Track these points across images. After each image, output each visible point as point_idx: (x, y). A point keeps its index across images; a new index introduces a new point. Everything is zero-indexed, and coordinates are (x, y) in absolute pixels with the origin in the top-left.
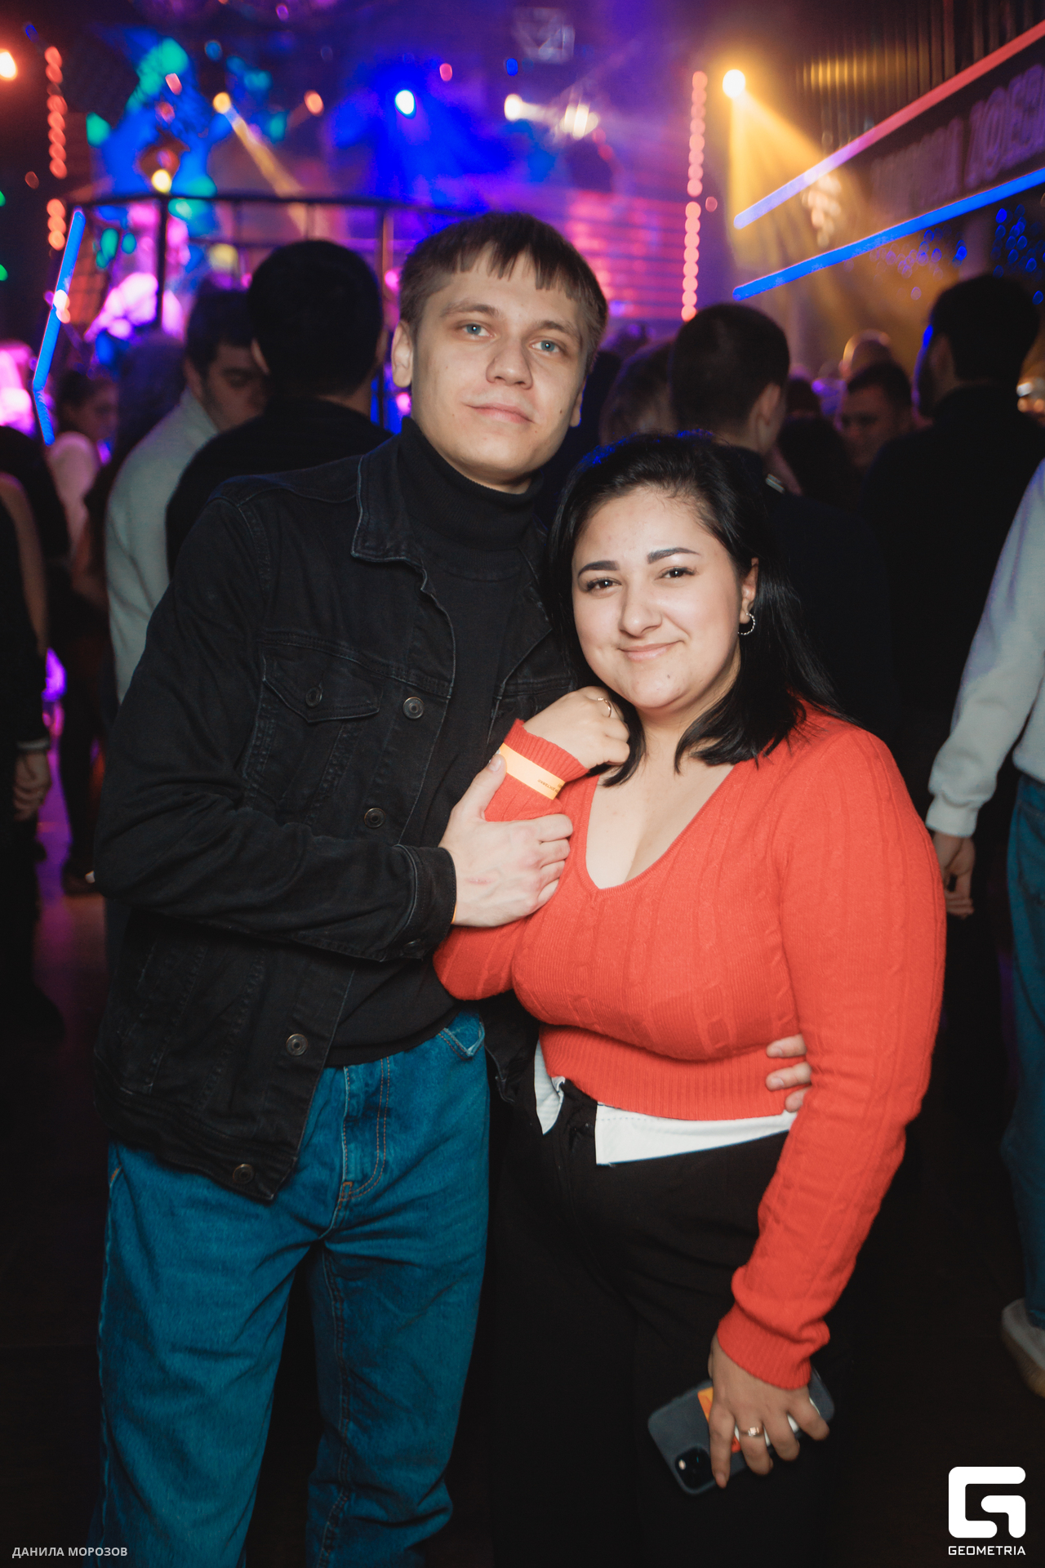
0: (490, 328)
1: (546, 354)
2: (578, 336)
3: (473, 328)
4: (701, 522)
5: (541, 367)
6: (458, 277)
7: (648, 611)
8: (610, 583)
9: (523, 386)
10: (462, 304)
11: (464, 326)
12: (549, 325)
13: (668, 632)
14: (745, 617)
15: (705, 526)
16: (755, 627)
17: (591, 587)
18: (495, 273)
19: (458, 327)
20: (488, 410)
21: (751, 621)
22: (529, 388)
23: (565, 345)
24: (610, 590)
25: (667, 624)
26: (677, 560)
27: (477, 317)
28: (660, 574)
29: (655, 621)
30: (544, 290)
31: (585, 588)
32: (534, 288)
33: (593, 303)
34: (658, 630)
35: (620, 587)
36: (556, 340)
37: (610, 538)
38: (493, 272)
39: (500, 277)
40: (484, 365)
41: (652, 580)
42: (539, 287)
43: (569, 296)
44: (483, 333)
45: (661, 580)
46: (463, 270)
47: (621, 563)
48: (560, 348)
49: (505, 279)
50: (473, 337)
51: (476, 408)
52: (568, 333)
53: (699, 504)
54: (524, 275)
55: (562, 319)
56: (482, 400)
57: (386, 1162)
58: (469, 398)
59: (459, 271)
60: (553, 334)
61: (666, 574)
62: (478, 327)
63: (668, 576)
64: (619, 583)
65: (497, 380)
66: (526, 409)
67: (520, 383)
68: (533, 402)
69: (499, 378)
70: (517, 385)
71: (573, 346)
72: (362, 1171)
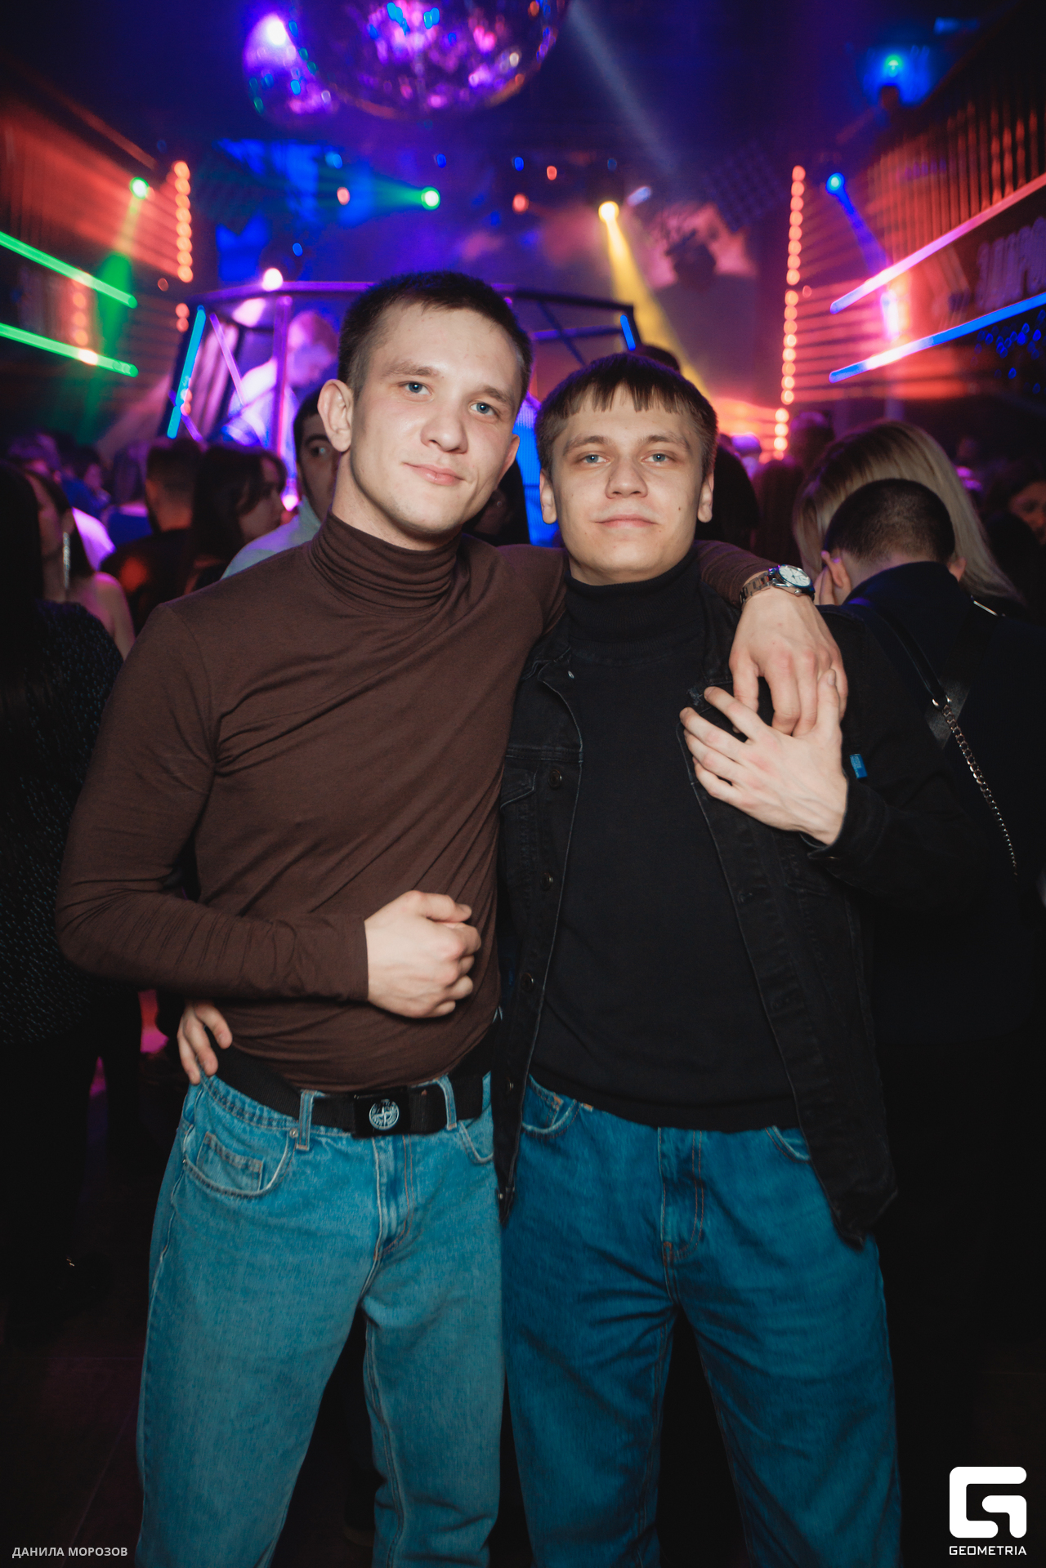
0: (605, 454)
1: (658, 464)
2: (683, 442)
3: (591, 458)
5: (655, 475)
6: (571, 419)
9: (639, 495)
10: (577, 440)
11: (584, 459)
12: (654, 439)
18: (599, 407)
19: (578, 460)
20: (615, 523)
22: (645, 496)
23: (673, 453)
27: (592, 448)
30: (643, 410)
32: (634, 411)
33: (696, 412)
36: (665, 451)
38: (597, 408)
39: (604, 409)
40: (603, 486)
42: (638, 409)
43: (669, 410)
44: (600, 460)
46: (573, 413)
48: (668, 457)
49: (607, 411)
50: (593, 465)
51: (603, 522)
52: (673, 442)
54: (623, 403)
55: (664, 432)
56: (606, 515)
57: (703, 1233)
58: (596, 515)
59: (570, 415)
60: (659, 447)
62: (596, 456)
65: (615, 495)
66: (647, 514)
67: (636, 492)
68: (651, 506)
69: (616, 493)
70: (634, 495)
71: (681, 452)
72: (680, 1235)
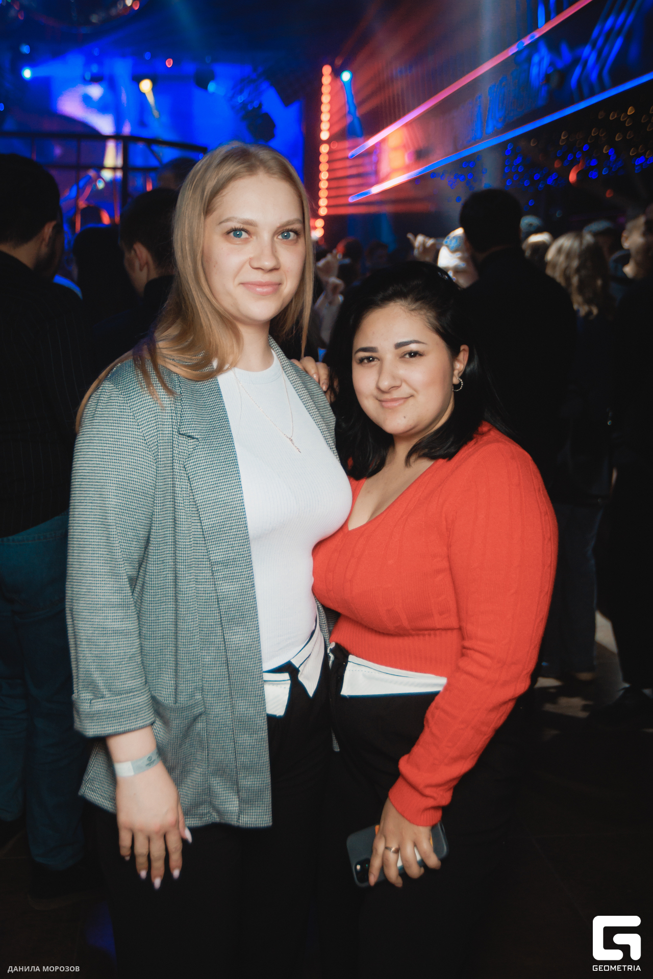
4: (428, 325)
7: (394, 377)
8: (374, 359)
13: (405, 390)
14: (456, 380)
15: (431, 328)
16: (463, 386)
17: (361, 361)
21: (460, 383)
24: (373, 363)
25: (404, 386)
26: (413, 347)
28: (403, 355)
29: (398, 383)
31: (358, 361)
34: (399, 389)
35: (379, 362)
37: (374, 333)
41: (398, 358)
45: (402, 359)
47: (379, 348)
53: (428, 314)
61: (405, 355)
63: (407, 356)
64: (379, 360)
